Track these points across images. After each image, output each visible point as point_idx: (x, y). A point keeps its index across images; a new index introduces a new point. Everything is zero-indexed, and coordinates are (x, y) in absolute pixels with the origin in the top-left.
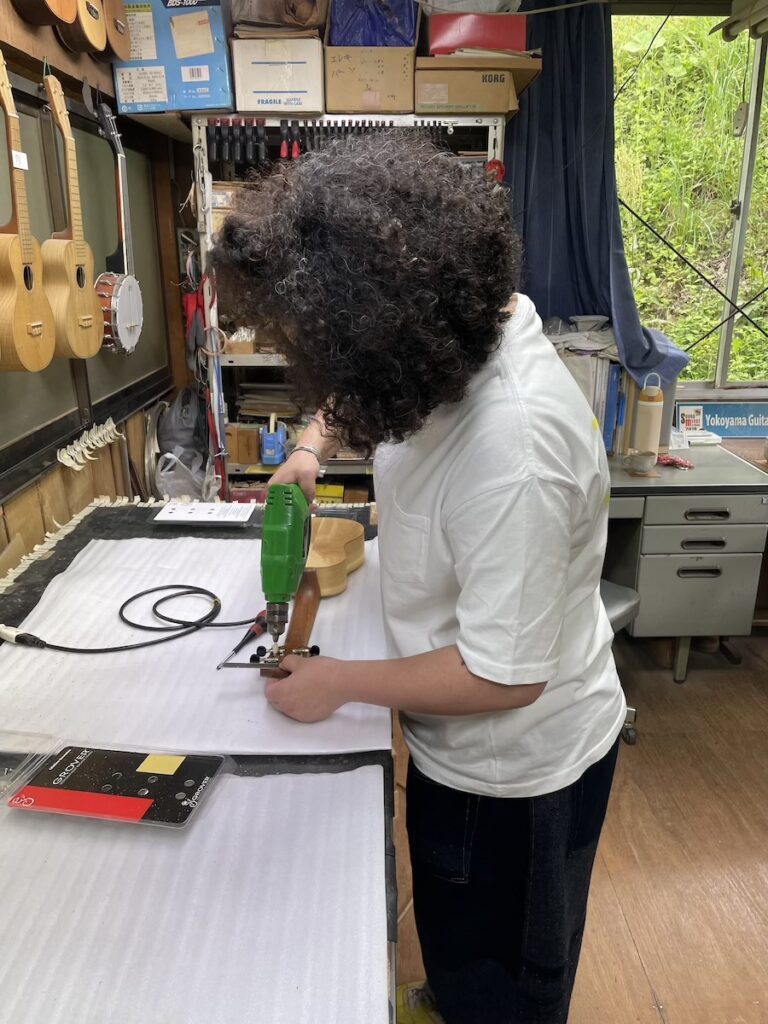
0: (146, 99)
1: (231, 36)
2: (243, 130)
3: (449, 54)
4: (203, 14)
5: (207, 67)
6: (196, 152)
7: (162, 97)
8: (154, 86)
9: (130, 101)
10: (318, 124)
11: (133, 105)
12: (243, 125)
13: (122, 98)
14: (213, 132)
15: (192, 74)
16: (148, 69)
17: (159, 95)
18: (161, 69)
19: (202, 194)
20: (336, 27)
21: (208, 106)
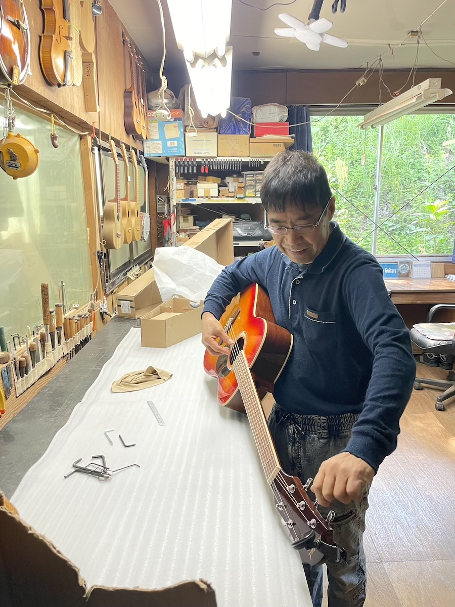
0: (154, 152)
1: (185, 131)
2: (188, 162)
3: (262, 137)
4: (176, 124)
5: (176, 141)
6: (171, 170)
7: (160, 152)
8: (157, 148)
9: (148, 153)
10: (215, 160)
11: (150, 154)
12: (188, 160)
14: (177, 163)
15: (171, 144)
16: (155, 142)
18: (160, 142)
19: (172, 184)
20: (221, 129)
21: (177, 155)
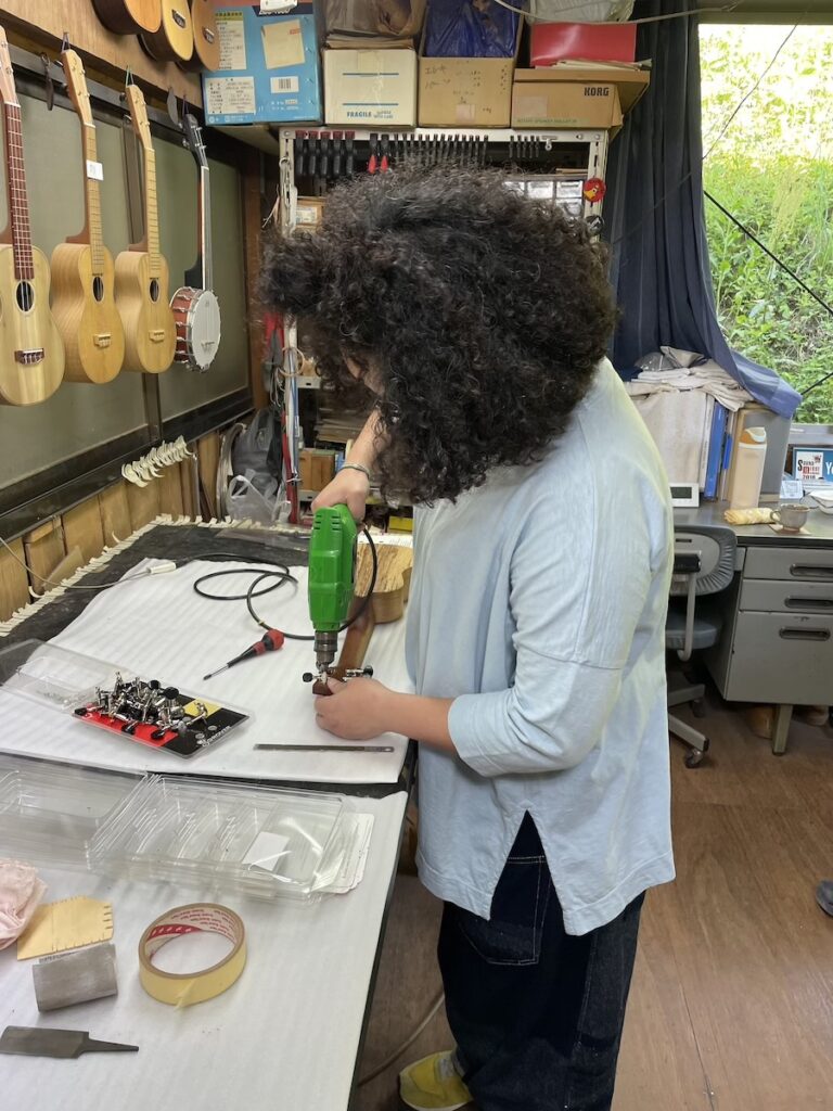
0: (234, 110)
1: (323, 46)
2: (331, 143)
3: (551, 65)
4: (296, 23)
5: (296, 78)
6: (282, 165)
7: (250, 109)
8: (242, 96)
9: (217, 112)
10: (409, 139)
11: (222, 116)
12: (332, 138)
13: (210, 109)
14: (300, 145)
15: (282, 85)
16: (237, 80)
17: (248, 106)
19: (287, 208)
20: (432, 38)
21: (296, 118)
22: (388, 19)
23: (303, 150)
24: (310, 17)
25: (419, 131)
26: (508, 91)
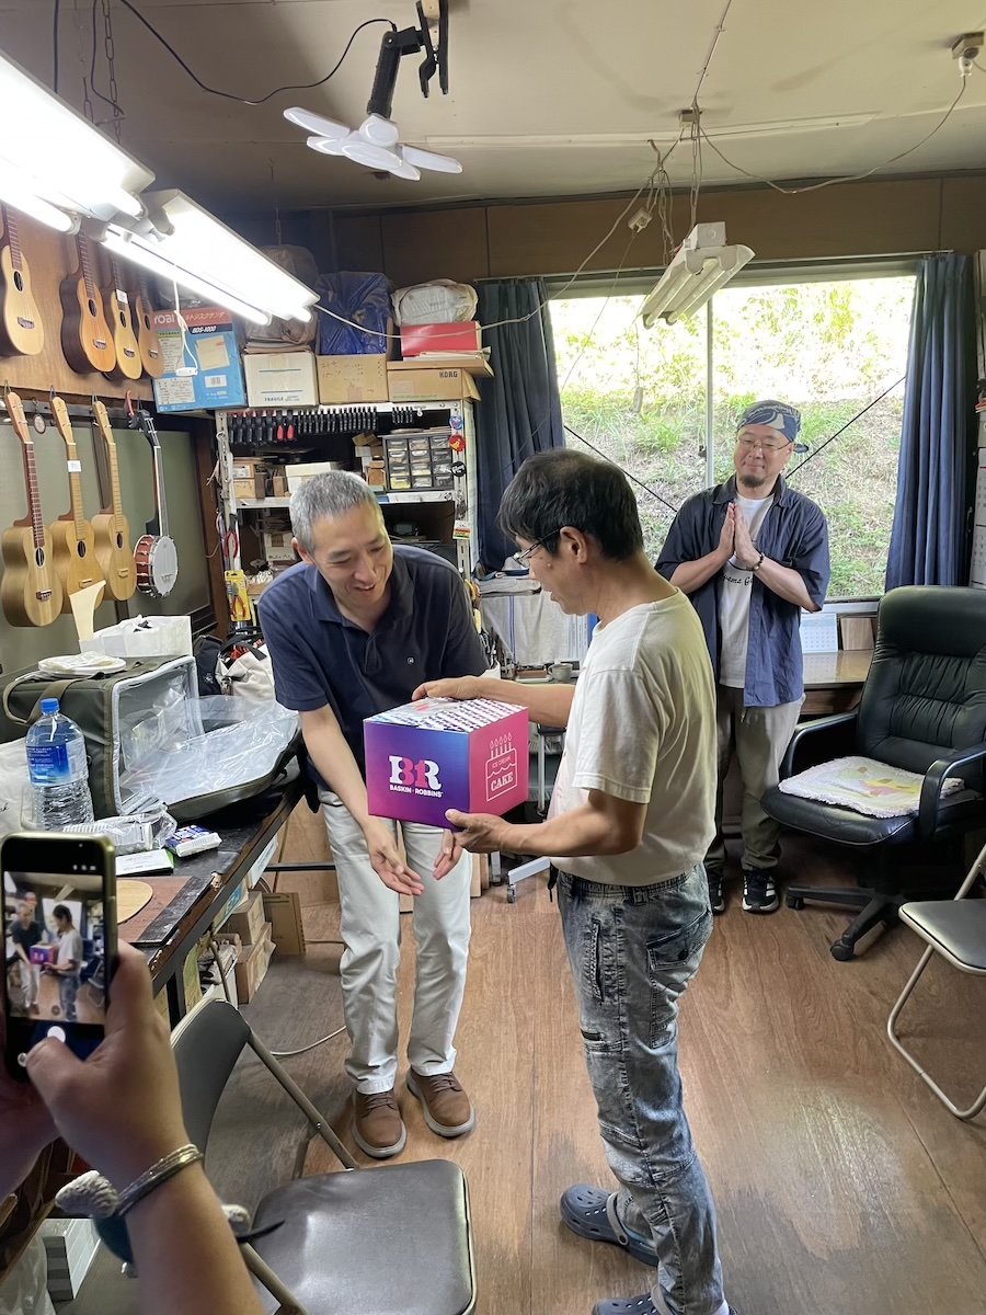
0: (178, 401)
1: (242, 352)
2: (254, 419)
3: (412, 356)
4: (220, 337)
5: (224, 376)
6: (219, 437)
7: (191, 399)
8: (184, 391)
9: (166, 403)
10: (313, 413)
11: (169, 406)
12: (254, 415)
13: (159, 401)
14: (232, 422)
15: (213, 380)
16: (179, 379)
17: (188, 398)
18: (189, 379)
19: (225, 469)
20: (324, 344)
21: (226, 404)
22: (289, 332)
23: (233, 426)
24: (232, 333)
25: (321, 407)
26: (384, 377)
